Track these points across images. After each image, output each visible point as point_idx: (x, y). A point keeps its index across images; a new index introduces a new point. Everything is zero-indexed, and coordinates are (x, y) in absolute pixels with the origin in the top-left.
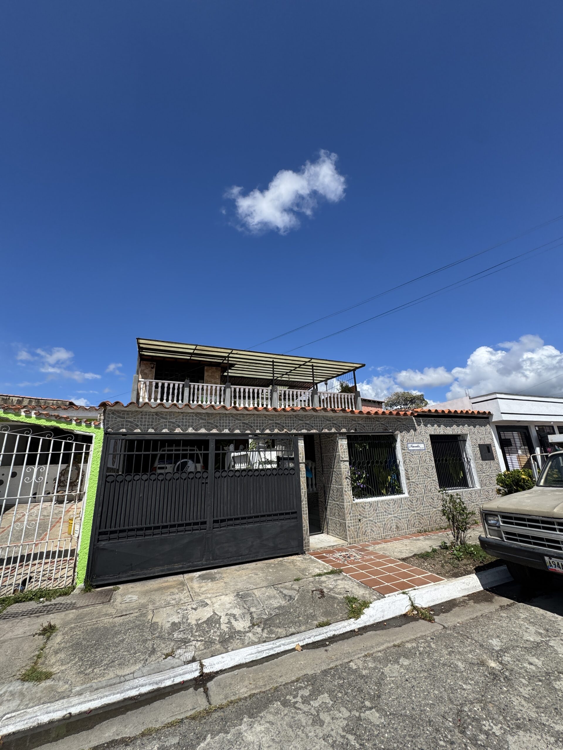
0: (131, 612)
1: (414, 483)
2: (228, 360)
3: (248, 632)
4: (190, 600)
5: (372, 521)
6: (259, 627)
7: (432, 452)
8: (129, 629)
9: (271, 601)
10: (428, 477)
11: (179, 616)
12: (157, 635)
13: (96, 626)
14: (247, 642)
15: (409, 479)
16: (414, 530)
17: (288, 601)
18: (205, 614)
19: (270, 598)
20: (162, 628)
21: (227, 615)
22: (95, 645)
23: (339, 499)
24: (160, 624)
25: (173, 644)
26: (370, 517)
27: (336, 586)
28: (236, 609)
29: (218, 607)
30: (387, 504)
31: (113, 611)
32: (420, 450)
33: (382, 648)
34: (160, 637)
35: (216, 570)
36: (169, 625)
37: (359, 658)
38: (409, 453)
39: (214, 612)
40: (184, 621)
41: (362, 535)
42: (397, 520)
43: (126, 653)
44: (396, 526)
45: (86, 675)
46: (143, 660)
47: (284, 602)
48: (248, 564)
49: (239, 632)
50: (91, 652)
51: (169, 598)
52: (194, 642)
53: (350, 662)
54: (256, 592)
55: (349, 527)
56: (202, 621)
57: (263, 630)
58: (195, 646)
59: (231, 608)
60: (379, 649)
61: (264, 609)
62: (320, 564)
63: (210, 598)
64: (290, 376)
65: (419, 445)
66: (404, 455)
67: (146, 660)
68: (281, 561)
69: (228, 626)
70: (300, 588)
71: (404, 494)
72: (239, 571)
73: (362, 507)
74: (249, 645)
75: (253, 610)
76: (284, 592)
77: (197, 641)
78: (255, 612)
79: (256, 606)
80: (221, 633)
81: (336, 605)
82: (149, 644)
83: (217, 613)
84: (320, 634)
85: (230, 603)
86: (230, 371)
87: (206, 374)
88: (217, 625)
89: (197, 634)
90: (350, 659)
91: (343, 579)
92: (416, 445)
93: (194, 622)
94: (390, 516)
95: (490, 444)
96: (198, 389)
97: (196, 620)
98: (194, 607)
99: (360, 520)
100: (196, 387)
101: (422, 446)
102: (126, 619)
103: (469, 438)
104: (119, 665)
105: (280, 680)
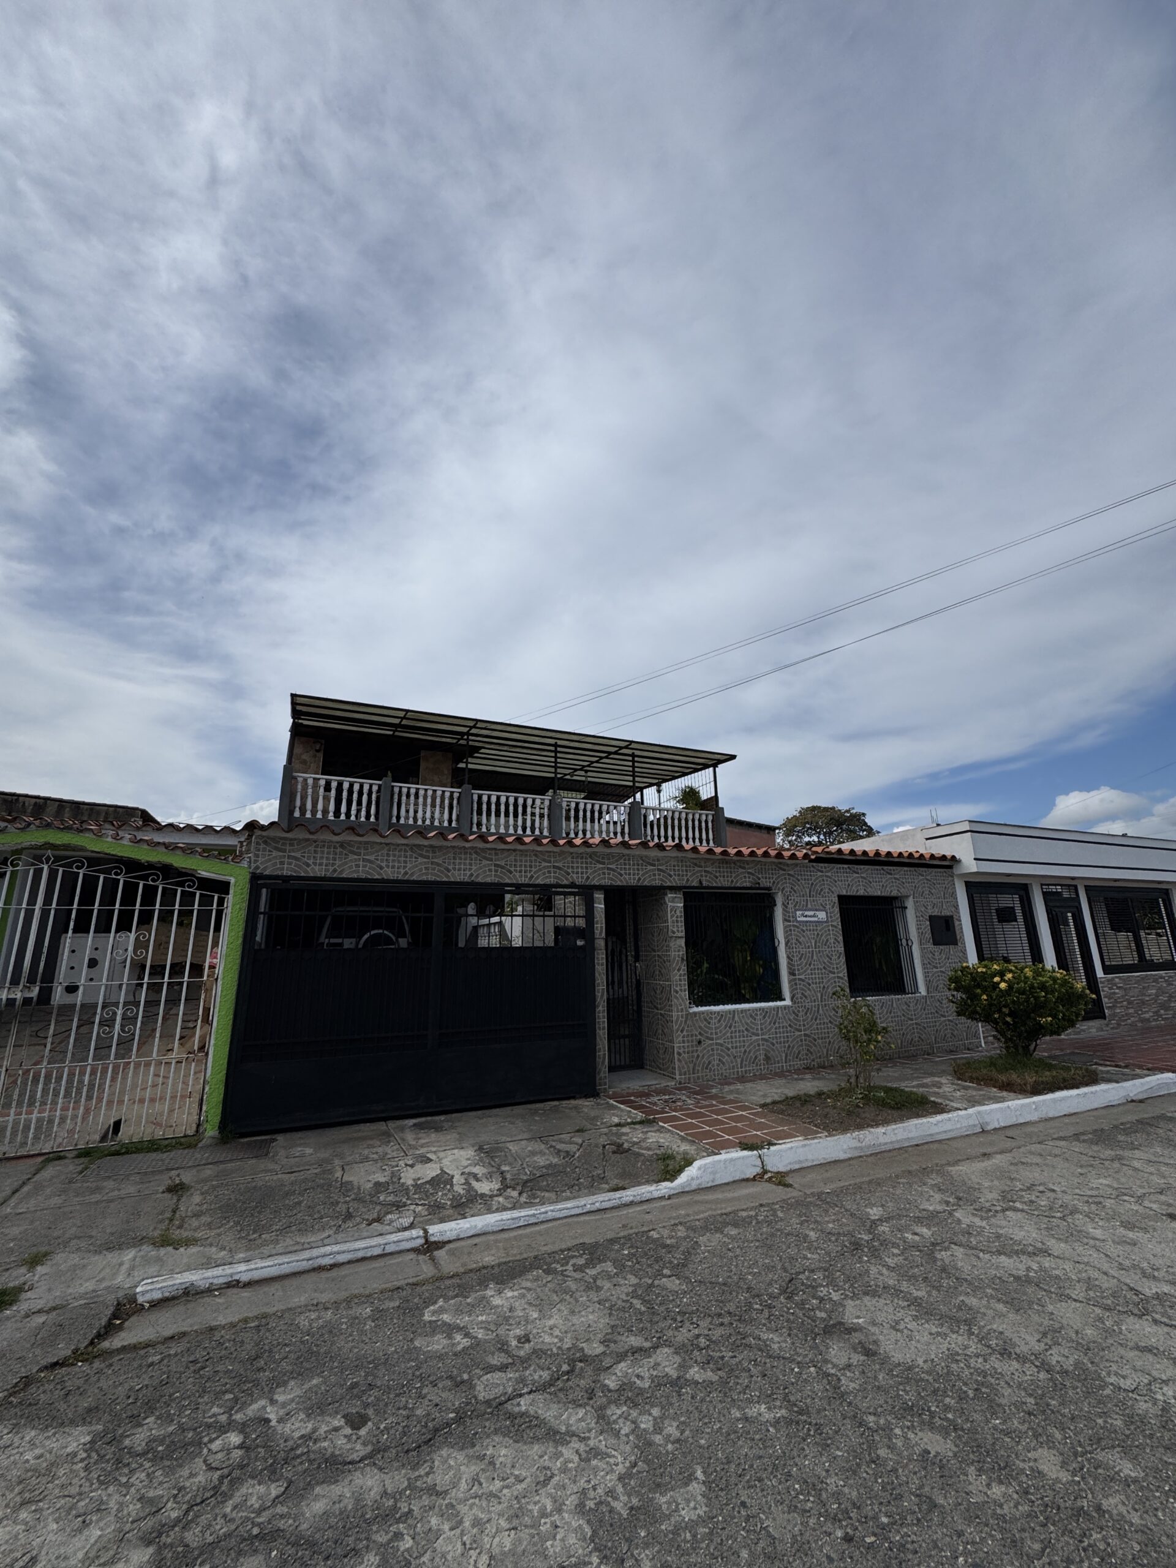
0: (307, 1168)
1: (803, 981)
2: (468, 740)
3: (496, 1196)
4: (403, 1154)
5: (721, 1045)
6: (514, 1189)
7: (840, 927)
8: (306, 1190)
9: (536, 1158)
10: (831, 972)
11: (386, 1174)
12: (353, 1196)
13: (254, 1184)
14: (495, 1208)
15: (794, 975)
16: (798, 1064)
17: (564, 1158)
18: (430, 1171)
19: (533, 1153)
20: (359, 1188)
21: (462, 1174)
22: (257, 1207)
23: (665, 1006)
24: (355, 1183)
25: (378, 1208)
26: (717, 1039)
27: (644, 1140)
28: (478, 1167)
29: (448, 1163)
30: (751, 1016)
31: (277, 1167)
32: (818, 922)
33: (702, 1216)
34: (357, 1199)
35: (442, 1118)
36: (370, 1185)
37: (664, 1227)
38: (798, 927)
39: (442, 1169)
40: (394, 1180)
41: (702, 1069)
42: (767, 1046)
43: (307, 1218)
44: (766, 1055)
45: (250, 1240)
46: (335, 1225)
47: (556, 1160)
48: (498, 1110)
49: (483, 1196)
50: (252, 1215)
51: (366, 1152)
52: (412, 1207)
53: (650, 1231)
54: (511, 1146)
55: (679, 1054)
56: (424, 1181)
57: (520, 1194)
58: (415, 1212)
59: (470, 1165)
60: (698, 1217)
61: (524, 1168)
62: (622, 1110)
63: (435, 1152)
64: (589, 774)
65: (817, 913)
66: (787, 931)
67: (340, 1226)
68: (555, 1106)
69: (465, 1187)
70: (584, 1141)
71: (784, 1000)
72: (482, 1118)
73: (706, 1020)
74: (497, 1210)
75: (505, 1168)
76: (558, 1147)
77: (417, 1204)
78: (508, 1171)
79: (510, 1164)
80: (454, 1196)
81: (640, 1164)
82: (342, 1208)
83: (447, 1171)
84: (609, 1200)
85: (468, 1159)
86: (470, 760)
87: (423, 765)
88: (448, 1187)
89: (416, 1196)
90: (651, 1227)
91: (658, 1130)
92: (811, 913)
93: (410, 1182)
94: (754, 1038)
95: (952, 917)
96: (408, 796)
97: (414, 1180)
98: (410, 1162)
99: (700, 1042)
100: (405, 790)
101: (822, 915)
102: (301, 1176)
103: (910, 904)
104: (299, 1230)
105: (545, 1248)
